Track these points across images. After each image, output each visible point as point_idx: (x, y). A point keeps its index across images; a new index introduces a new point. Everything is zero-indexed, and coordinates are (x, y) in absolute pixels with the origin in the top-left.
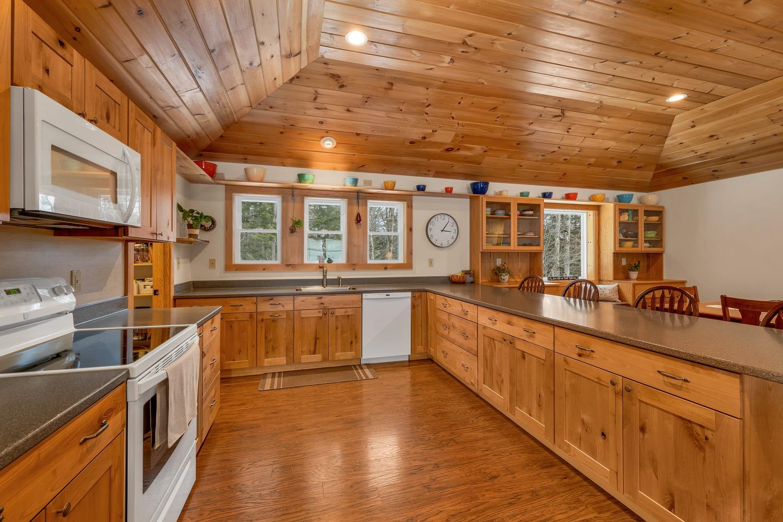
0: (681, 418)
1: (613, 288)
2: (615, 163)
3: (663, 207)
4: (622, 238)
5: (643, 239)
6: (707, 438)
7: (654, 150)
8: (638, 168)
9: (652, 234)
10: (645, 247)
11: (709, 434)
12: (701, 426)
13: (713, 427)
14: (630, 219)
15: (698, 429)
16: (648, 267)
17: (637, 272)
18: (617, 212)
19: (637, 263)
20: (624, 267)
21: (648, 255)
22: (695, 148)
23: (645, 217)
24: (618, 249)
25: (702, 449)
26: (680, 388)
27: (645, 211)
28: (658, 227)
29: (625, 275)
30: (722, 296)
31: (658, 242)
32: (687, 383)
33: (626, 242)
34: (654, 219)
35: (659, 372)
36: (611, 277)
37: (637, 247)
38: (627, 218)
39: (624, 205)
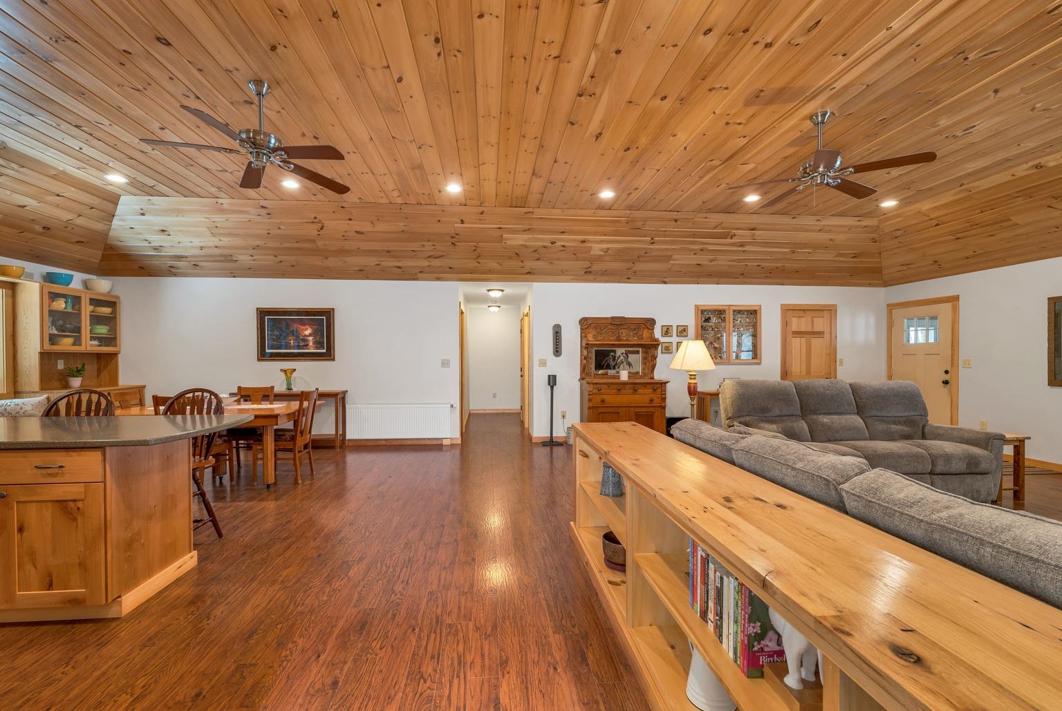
0: (57, 501)
1: (39, 402)
2: (38, 228)
3: (117, 297)
4: (56, 332)
5: (89, 336)
6: (78, 509)
7: (99, 226)
8: (78, 242)
9: (102, 330)
10: (91, 345)
11: (80, 505)
12: (74, 501)
13: (82, 497)
14: (69, 308)
15: (72, 504)
16: (99, 371)
17: (81, 378)
18: (46, 297)
19: (80, 367)
20: (60, 373)
21: (99, 356)
22: (149, 237)
23: (91, 308)
24: (48, 347)
25: (75, 520)
26: (56, 475)
27: (91, 300)
28: (111, 321)
29: (63, 383)
30: (153, 396)
31: (111, 340)
32: (63, 469)
33: (62, 338)
34: (106, 311)
35: (36, 467)
36: (36, 386)
37: (80, 345)
38: (64, 306)
39: (58, 288)
